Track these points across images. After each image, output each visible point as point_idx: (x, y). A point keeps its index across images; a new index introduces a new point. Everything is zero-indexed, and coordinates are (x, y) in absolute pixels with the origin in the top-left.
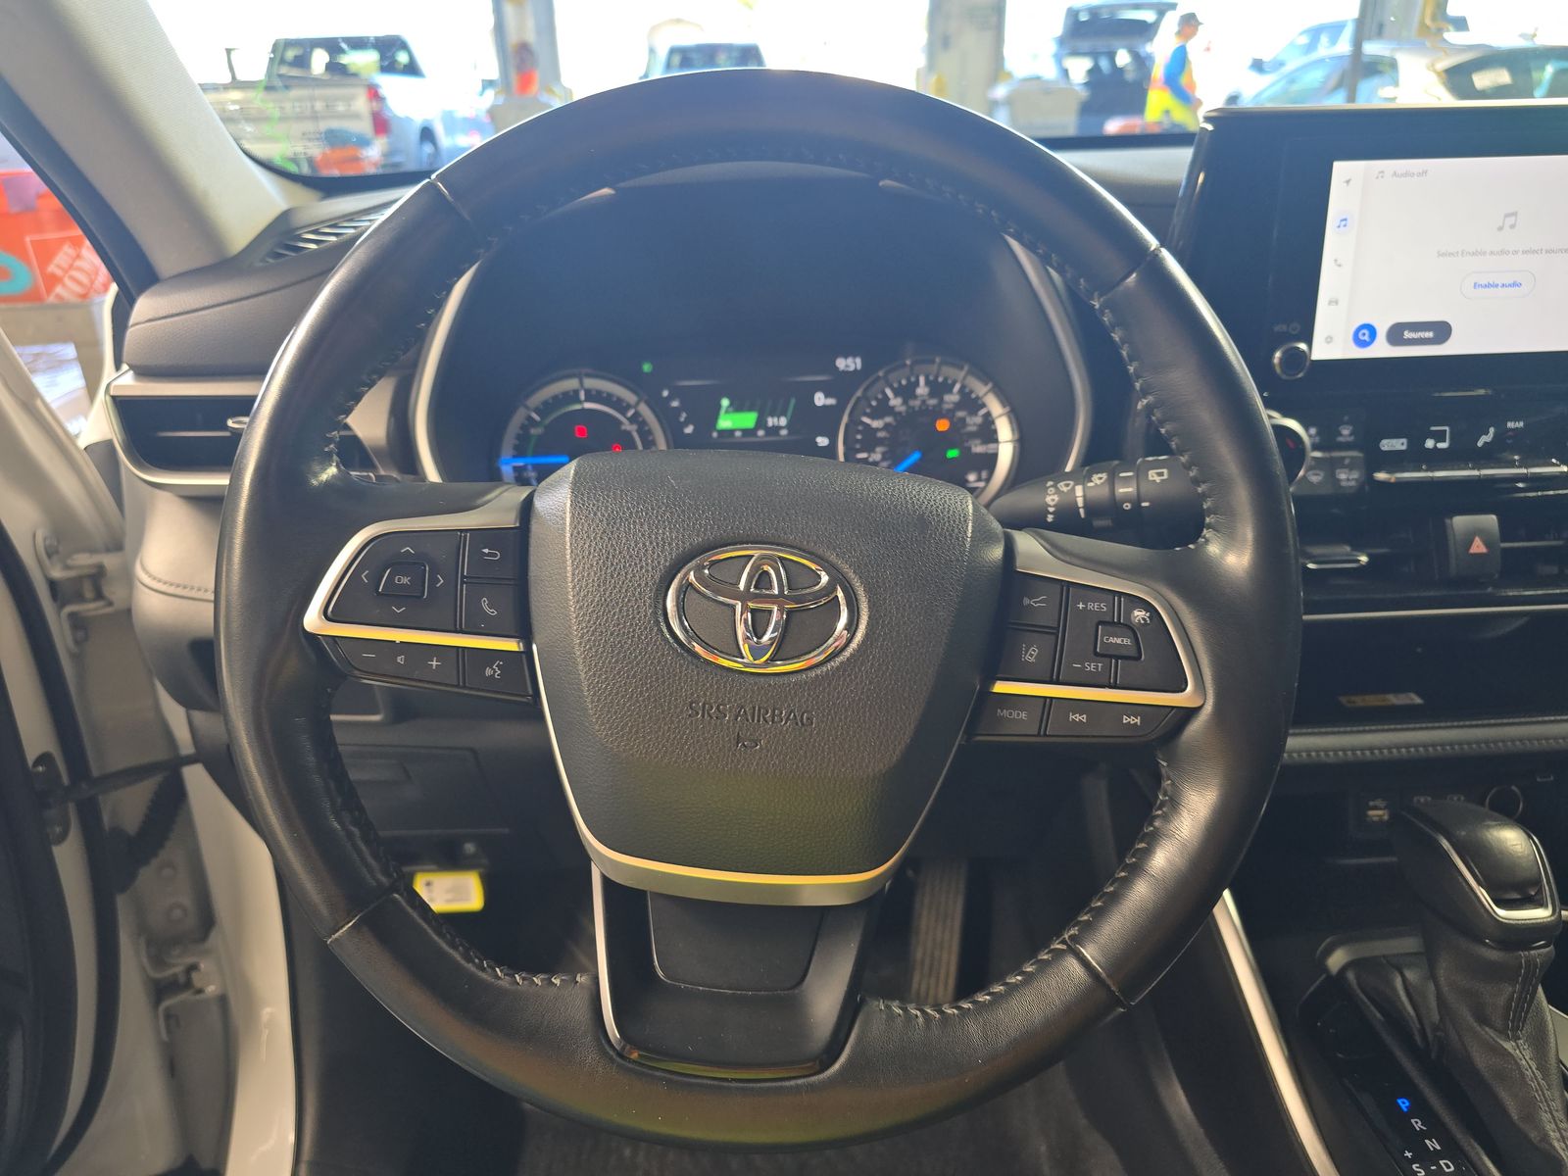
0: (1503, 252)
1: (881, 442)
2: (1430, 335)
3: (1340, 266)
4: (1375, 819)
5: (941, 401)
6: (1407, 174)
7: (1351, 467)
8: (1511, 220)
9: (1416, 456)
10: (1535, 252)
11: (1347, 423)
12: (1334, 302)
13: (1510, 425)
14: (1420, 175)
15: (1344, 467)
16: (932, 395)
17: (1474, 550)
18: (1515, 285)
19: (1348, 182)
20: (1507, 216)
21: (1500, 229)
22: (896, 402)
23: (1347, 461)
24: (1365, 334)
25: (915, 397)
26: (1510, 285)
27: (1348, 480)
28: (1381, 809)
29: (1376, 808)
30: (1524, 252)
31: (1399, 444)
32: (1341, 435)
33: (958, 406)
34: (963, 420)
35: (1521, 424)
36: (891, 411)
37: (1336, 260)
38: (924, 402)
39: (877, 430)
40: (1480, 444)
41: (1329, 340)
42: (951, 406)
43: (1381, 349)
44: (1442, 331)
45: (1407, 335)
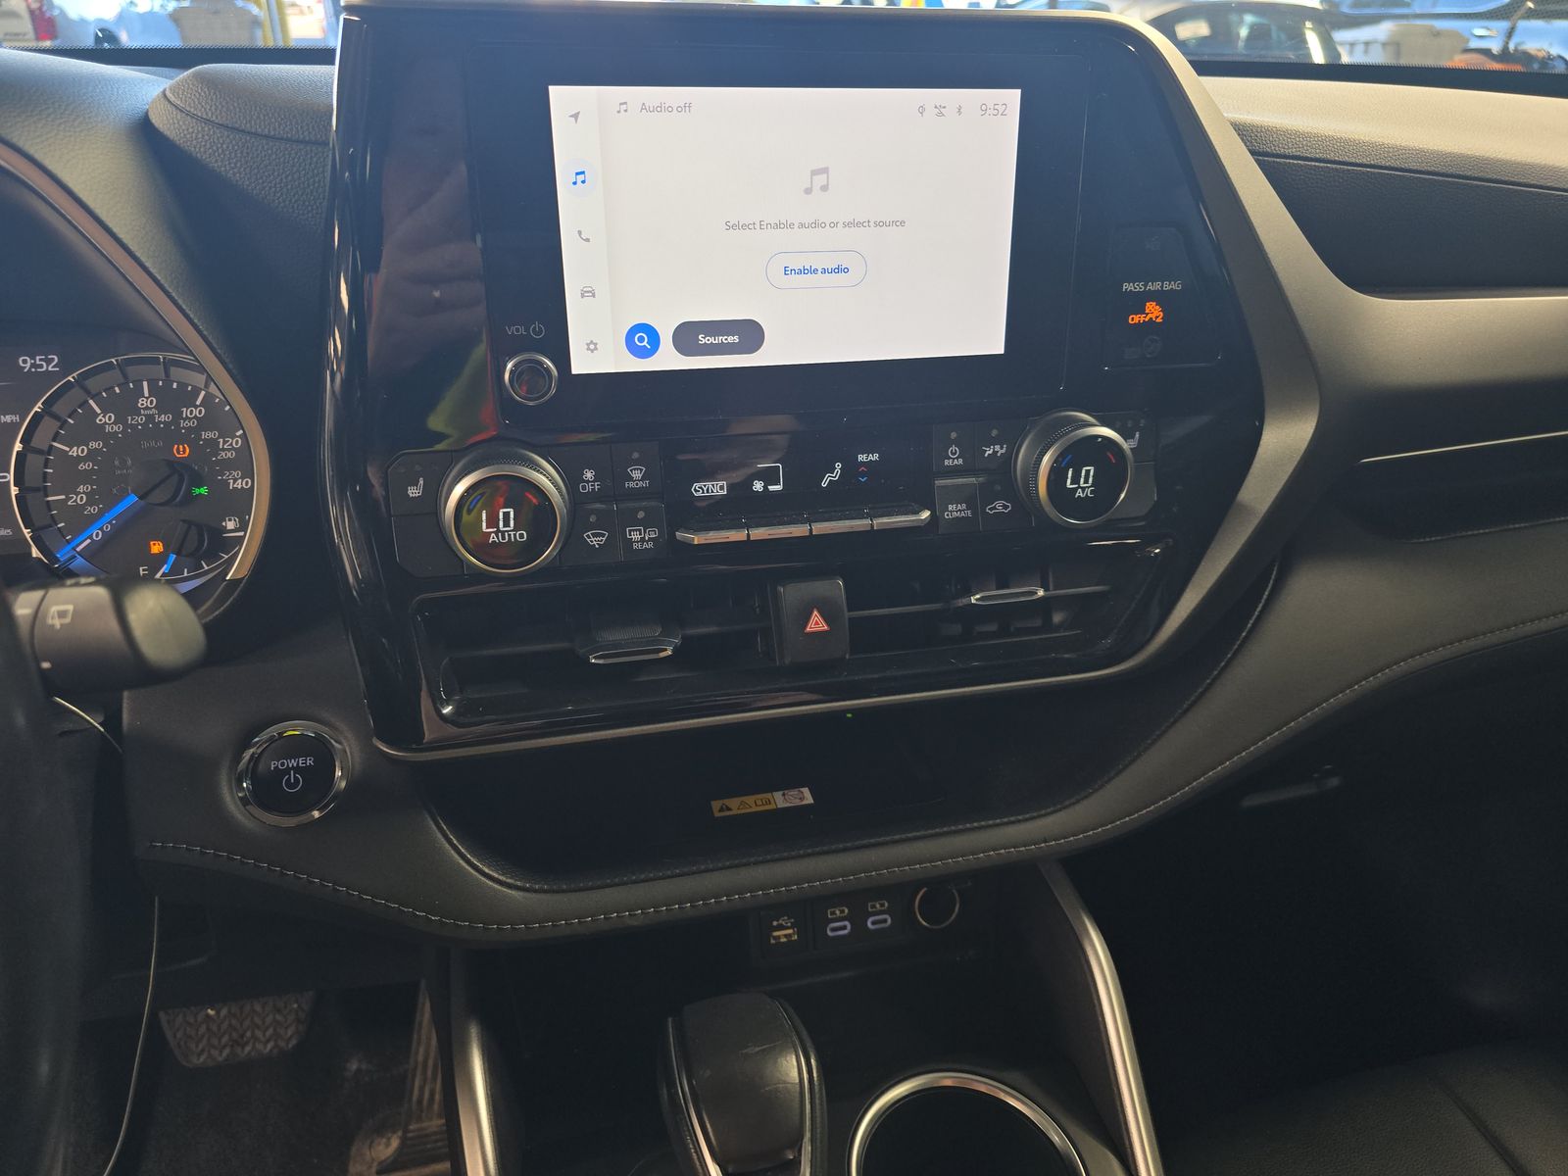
0: (816, 225)
1: (85, 478)
2: (734, 339)
3: (588, 240)
4: (783, 940)
5: (178, 416)
6: (660, 108)
7: (646, 524)
8: (820, 180)
9: (740, 506)
10: (859, 224)
11: (637, 462)
12: (588, 293)
13: (861, 458)
14: (680, 109)
15: (636, 522)
16: (161, 408)
17: (811, 627)
18: (838, 270)
19: (576, 116)
20: (814, 173)
21: (808, 191)
22: (105, 419)
23: (641, 515)
24: (642, 338)
25: (137, 411)
26: (833, 271)
27: (643, 540)
28: (788, 928)
29: (781, 927)
30: (847, 225)
31: (717, 488)
32: (631, 479)
33: (204, 424)
34: (213, 443)
35: (875, 457)
36: (99, 432)
37: (580, 233)
38: (150, 418)
39: (79, 459)
40: (824, 485)
41: (592, 346)
42: (193, 424)
43: (668, 359)
44: (750, 334)
45: (703, 340)
